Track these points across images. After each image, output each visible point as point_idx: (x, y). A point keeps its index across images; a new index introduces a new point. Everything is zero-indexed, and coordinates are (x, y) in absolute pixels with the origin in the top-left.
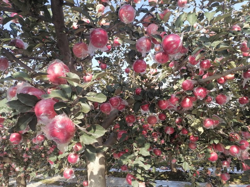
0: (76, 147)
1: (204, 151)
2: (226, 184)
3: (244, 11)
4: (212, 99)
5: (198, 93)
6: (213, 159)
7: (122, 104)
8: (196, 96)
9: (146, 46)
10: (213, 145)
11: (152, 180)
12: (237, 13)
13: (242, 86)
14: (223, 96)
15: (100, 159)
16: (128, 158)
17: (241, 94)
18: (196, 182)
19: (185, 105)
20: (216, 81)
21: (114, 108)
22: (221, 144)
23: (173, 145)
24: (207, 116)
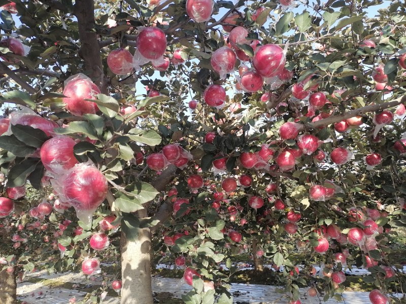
0: (105, 223)
1: (308, 236)
2: (339, 289)
3: (382, 19)
4: (324, 155)
5: (304, 143)
6: (322, 249)
7: (183, 157)
8: (301, 149)
9: (227, 62)
10: (323, 227)
11: (225, 280)
12: (371, 21)
13: (372, 137)
14: (343, 150)
15: (142, 245)
16: (189, 242)
17: (370, 150)
18: (293, 285)
19: (283, 163)
20: (333, 127)
21: (170, 162)
22: (334, 226)
23: (261, 226)
24: (317, 181)
